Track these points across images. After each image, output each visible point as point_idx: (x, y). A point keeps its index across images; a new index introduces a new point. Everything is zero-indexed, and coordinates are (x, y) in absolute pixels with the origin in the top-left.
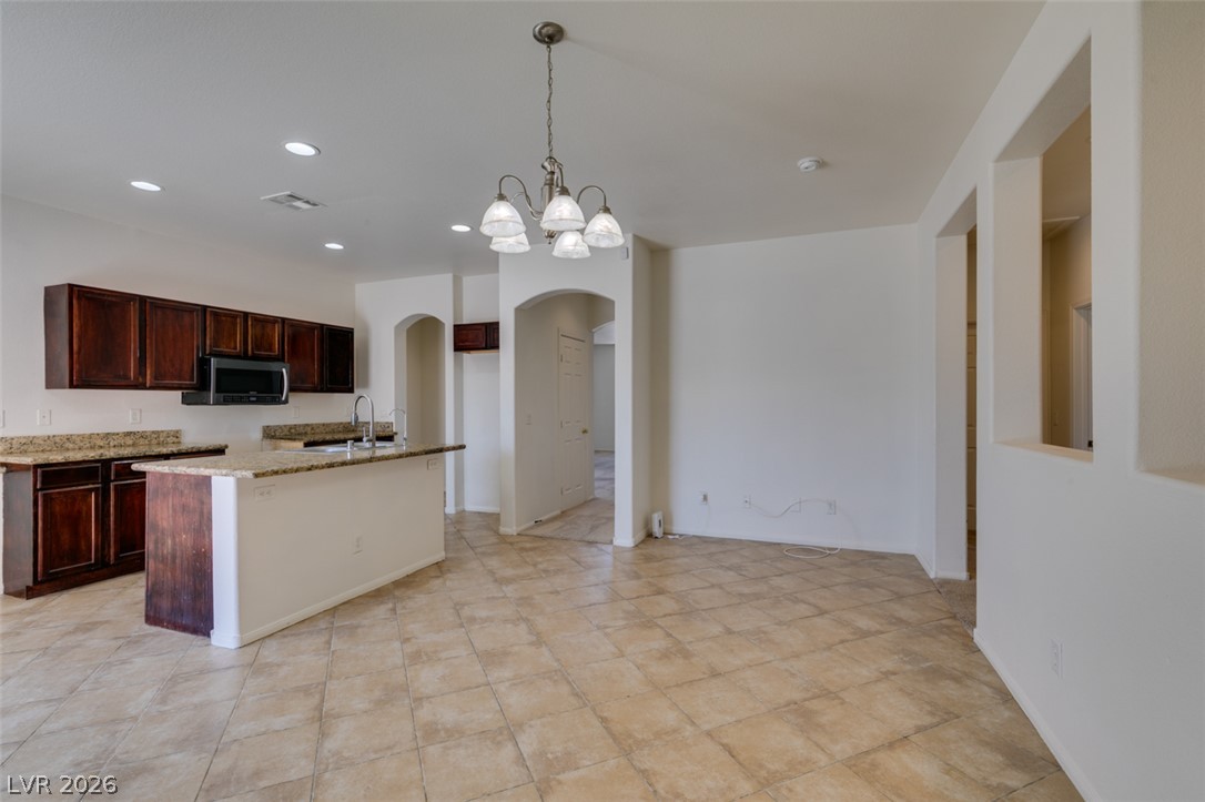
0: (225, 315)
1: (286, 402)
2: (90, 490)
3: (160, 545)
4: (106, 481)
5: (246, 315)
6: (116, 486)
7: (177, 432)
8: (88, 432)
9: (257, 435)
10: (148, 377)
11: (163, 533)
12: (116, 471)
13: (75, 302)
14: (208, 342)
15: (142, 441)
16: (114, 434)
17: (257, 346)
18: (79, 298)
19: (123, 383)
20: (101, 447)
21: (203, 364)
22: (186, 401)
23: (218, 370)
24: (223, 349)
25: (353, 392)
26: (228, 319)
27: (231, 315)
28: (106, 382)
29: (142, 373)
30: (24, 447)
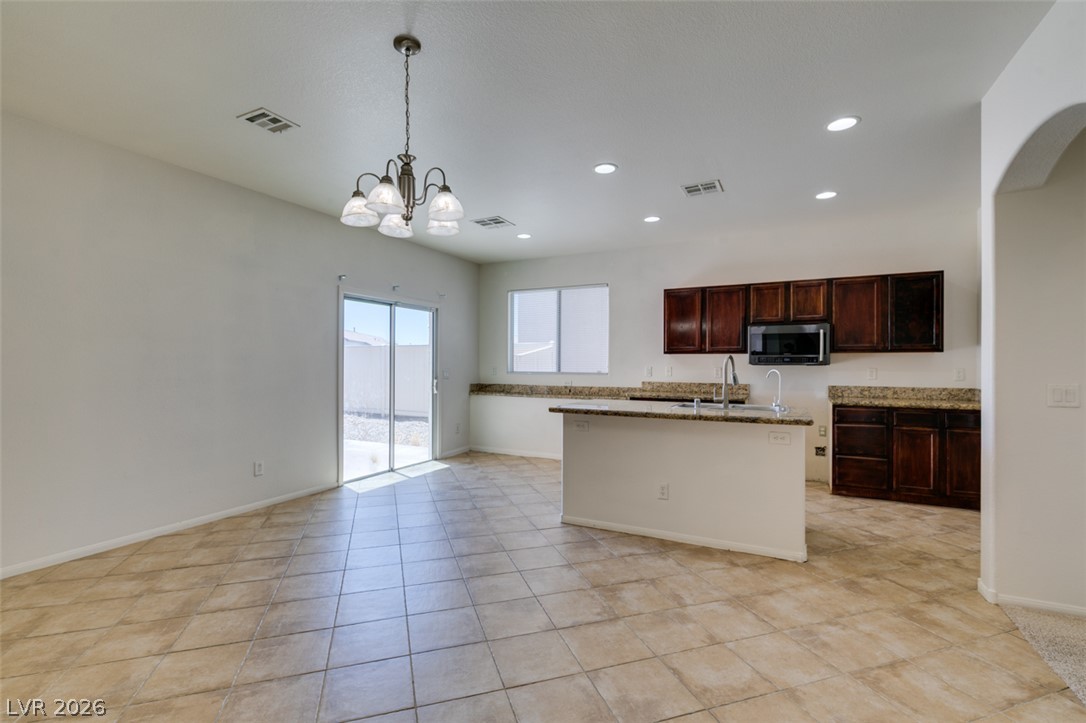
0: (767, 289)
1: (826, 362)
5: (787, 285)
7: (746, 385)
9: (820, 393)
10: (708, 344)
13: (666, 300)
14: (751, 314)
16: (703, 384)
17: (798, 311)
19: (692, 349)
20: (696, 393)
24: (766, 318)
25: (942, 350)
26: (771, 291)
27: (773, 287)
28: (681, 349)
29: (703, 341)
30: (659, 388)
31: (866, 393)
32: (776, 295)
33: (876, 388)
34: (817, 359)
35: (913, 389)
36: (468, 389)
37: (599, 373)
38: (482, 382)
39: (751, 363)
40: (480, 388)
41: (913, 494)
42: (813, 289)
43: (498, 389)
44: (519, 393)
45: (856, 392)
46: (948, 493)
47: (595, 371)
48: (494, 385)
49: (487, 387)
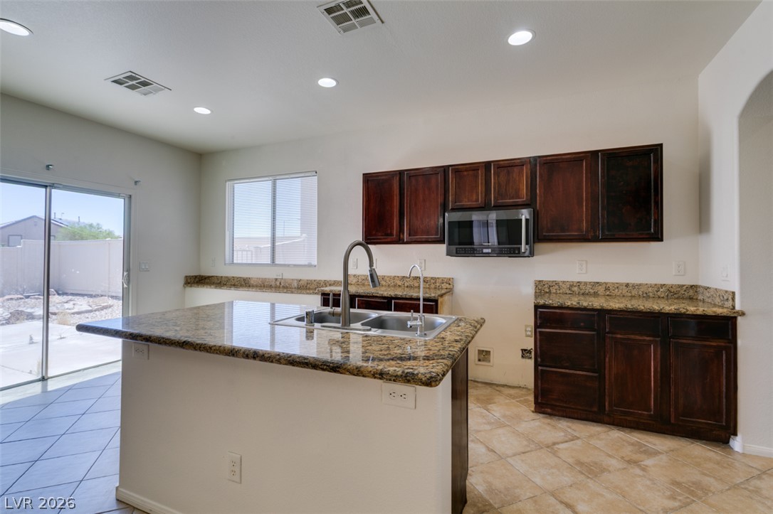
0: (467, 170)
7: (450, 279)
10: (405, 234)
16: (407, 278)
17: (500, 195)
19: (389, 240)
23: (452, 224)
24: (465, 203)
25: (661, 240)
26: (471, 173)
27: (473, 168)
28: (380, 239)
29: (401, 230)
30: (364, 282)
31: (575, 289)
32: (476, 177)
33: (586, 283)
34: (519, 249)
35: (627, 285)
36: (182, 281)
37: (310, 266)
38: (203, 274)
39: (448, 254)
40: (199, 280)
41: (629, 418)
42: (516, 169)
43: (216, 281)
44: (234, 285)
45: (565, 289)
46: (672, 421)
47: (307, 263)
48: (212, 276)
49: (205, 278)
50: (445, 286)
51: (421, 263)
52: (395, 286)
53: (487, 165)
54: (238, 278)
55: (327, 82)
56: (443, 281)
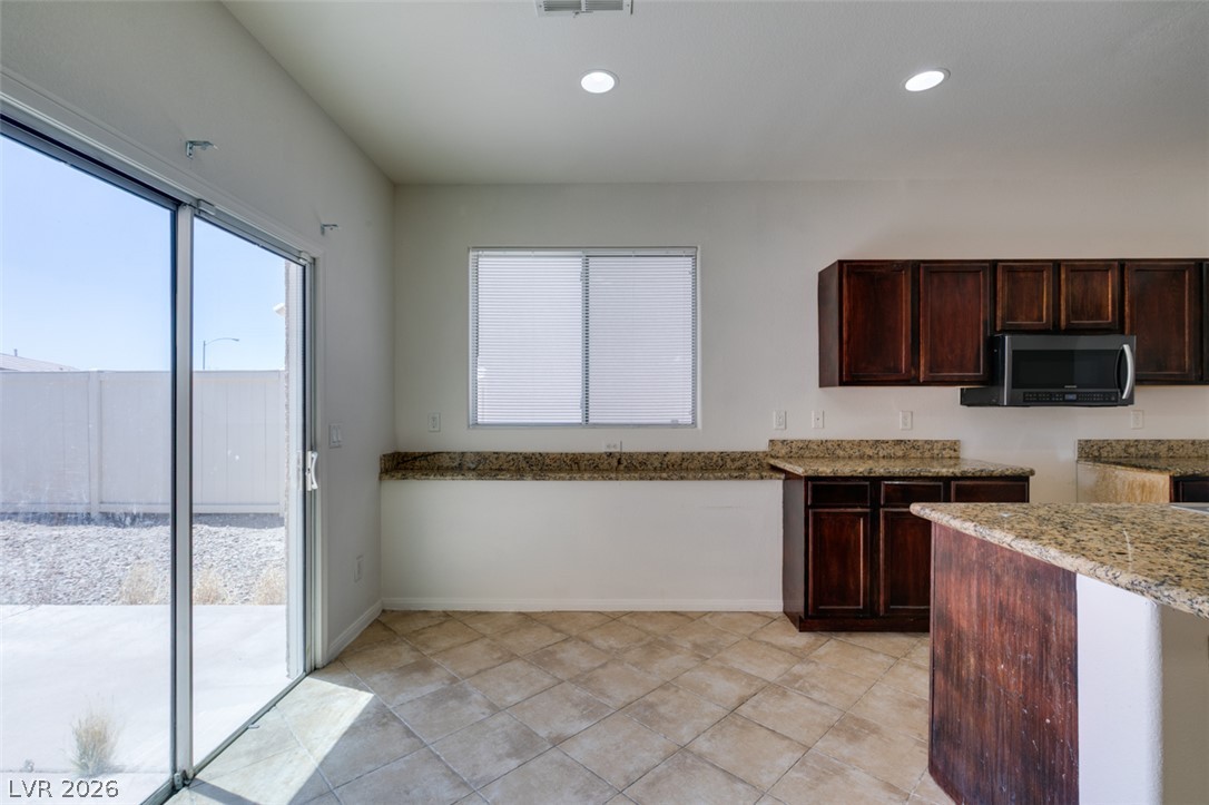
0: (1025, 270)
1: (1130, 401)
2: (859, 515)
3: (953, 657)
4: (876, 506)
5: (1057, 264)
6: (886, 513)
7: (955, 442)
8: (857, 437)
9: (1069, 453)
10: (922, 368)
11: (959, 636)
12: (886, 492)
13: (845, 281)
14: (999, 313)
15: (913, 453)
16: (883, 442)
17: (1075, 312)
18: (848, 276)
19: (894, 378)
20: (870, 457)
21: (994, 344)
22: (967, 400)
23: (1016, 354)
24: (1022, 322)
26: (1030, 275)
27: (1034, 268)
28: (875, 376)
29: (915, 364)
30: (802, 452)
31: (1132, 450)
32: (1039, 282)
33: (1146, 442)
34: (1116, 396)
36: (376, 467)
37: (675, 425)
38: (403, 449)
40: (403, 464)
42: (1097, 276)
43: (446, 462)
45: (1118, 450)
47: (669, 421)
48: (434, 453)
49: (415, 458)
50: (947, 453)
51: (905, 418)
52: (861, 457)
53: (1057, 265)
54: (509, 454)
55: (924, 81)
56: (945, 445)
